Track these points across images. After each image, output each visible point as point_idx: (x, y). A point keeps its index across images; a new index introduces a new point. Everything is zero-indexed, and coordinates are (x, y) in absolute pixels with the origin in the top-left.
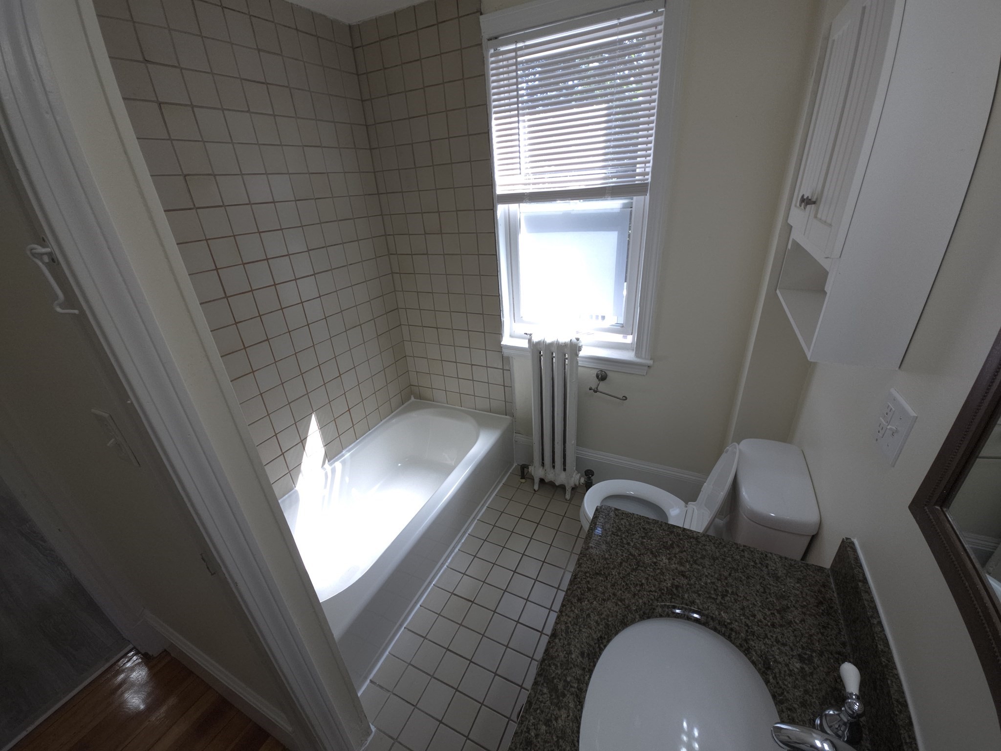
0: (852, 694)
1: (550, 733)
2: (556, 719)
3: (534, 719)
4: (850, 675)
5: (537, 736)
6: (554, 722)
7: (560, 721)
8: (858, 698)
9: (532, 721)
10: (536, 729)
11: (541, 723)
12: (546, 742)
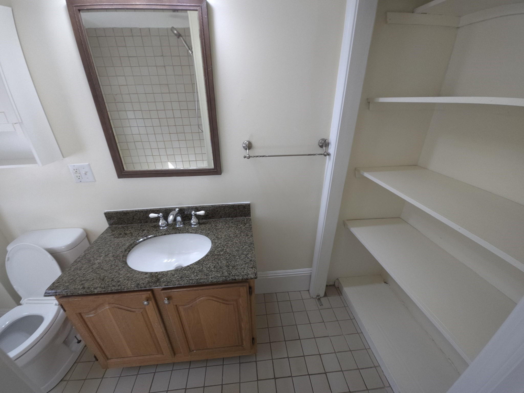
0: (158, 215)
1: (177, 273)
2: (172, 273)
3: (173, 279)
4: (152, 215)
5: (178, 276)
6: (173, 274)
7: (172, 272)
8: (159, 214)
9: (174, 279)
10: (176, 277)
11: (174, 277)
12: (180, 274)
